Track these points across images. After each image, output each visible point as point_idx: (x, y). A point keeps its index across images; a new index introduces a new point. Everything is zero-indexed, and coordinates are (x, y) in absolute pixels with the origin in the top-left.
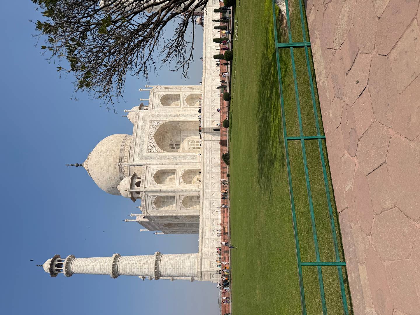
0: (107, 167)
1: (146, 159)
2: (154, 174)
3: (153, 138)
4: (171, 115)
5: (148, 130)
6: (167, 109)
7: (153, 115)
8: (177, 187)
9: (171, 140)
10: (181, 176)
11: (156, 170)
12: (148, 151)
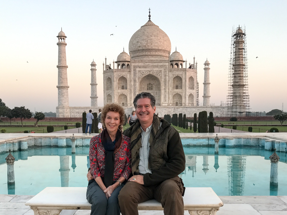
0: (140, 42)
1: (134, 70)
2: (124, 76)
3: (148, 73)
4: (165, 84)
5: (154, 70)
6: (170, 81)
7: (166, 72)
8: (116, 91)
9: (153, 84)
10: (123, 93)
11: (127, 77)
12: (139, 71)
